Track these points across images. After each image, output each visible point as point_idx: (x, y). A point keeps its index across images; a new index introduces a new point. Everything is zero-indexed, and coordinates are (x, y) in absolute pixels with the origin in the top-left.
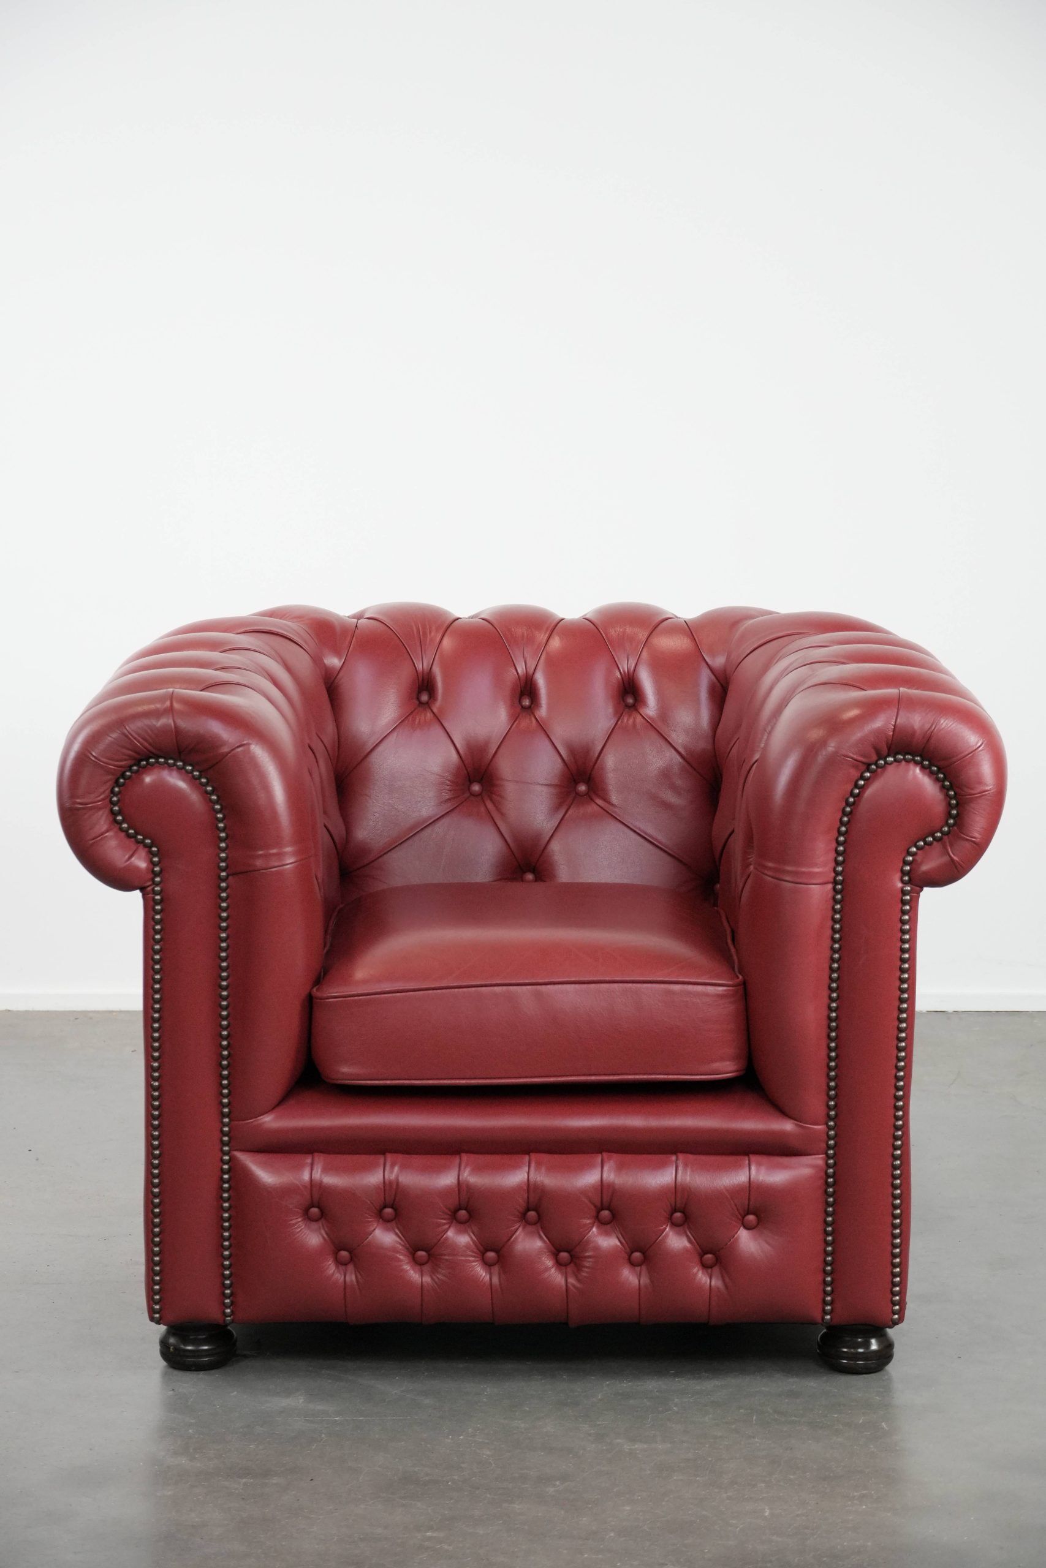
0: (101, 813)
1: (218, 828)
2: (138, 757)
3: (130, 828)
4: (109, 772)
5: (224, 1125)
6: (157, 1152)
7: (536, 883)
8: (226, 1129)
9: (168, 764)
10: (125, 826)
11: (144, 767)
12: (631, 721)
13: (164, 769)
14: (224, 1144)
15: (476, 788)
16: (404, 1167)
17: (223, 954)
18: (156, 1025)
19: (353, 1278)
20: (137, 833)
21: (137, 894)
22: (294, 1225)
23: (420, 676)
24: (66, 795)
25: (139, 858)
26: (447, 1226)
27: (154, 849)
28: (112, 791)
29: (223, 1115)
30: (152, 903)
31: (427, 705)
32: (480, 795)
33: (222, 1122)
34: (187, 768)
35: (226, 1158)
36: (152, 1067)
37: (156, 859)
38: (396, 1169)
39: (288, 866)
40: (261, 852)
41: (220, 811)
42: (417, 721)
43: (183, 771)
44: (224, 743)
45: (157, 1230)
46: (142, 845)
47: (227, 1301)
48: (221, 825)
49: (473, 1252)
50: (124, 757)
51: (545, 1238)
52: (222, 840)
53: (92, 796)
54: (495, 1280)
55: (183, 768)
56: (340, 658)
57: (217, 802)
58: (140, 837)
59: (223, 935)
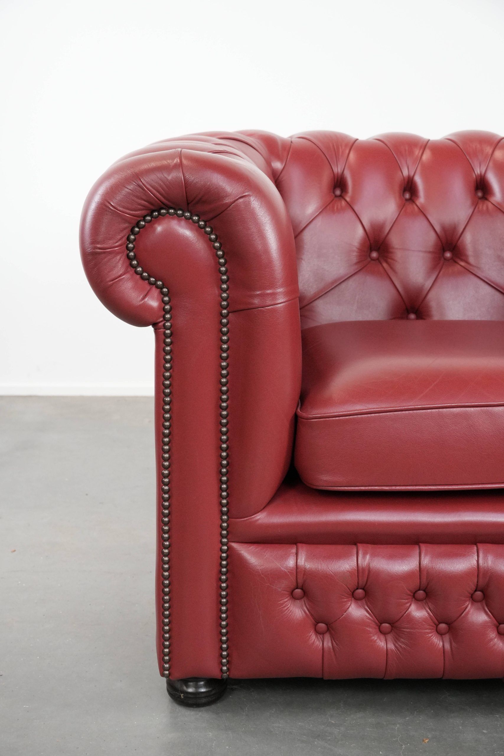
0: (118, 257)
1: (220, 272)
2: (152, 207)
3: (143, 271)
4: (125, 220)
5: (223, 521)
6: (167, 543)
7: (418, 321)
8: (225, 525)
9: (177, 214)
10: (139, 269)
11: (156, 217)
12: (485, 208)
13: (173, 219)
14: (222, 536)
15: (374, 255)
16: (373, 555)
17: (224, 380)
18: (166, 440)
19: (330, 645)
20: (150, 276)
21: (150, 329)
22: (282, 604)
23: (336, 177)
24: (88, 239)
25: (153, 298)
26: (408, 605)
27: (165, 290)
28: (128, 239)
29: (222, 513)
30: (163, 337)
31: (341, 196)
32: (377, 259)
33: (222, 519)
34: (194, 218)
35: (225, 548)
36: (163, 474)
37: (166, 299)
38: (368, 557)
39: (279, 305)
40: (258, 293)
41: (222, 257)
42: (335, 208)
43: (191, 220)
44: (227, 195)
45: (167, 605)
46: (155, 286)
47: (224, 661)
48: (223, 269)
49: (429, 625)
50: (140, 207)
51: (490, 614)
52: (223, 282)
53: (111, 242)
54: (447, 646)
55: (191, 218)
56: (282, 163)
57: (219, 249)
58: (152, 279)
59: (224, 364)
